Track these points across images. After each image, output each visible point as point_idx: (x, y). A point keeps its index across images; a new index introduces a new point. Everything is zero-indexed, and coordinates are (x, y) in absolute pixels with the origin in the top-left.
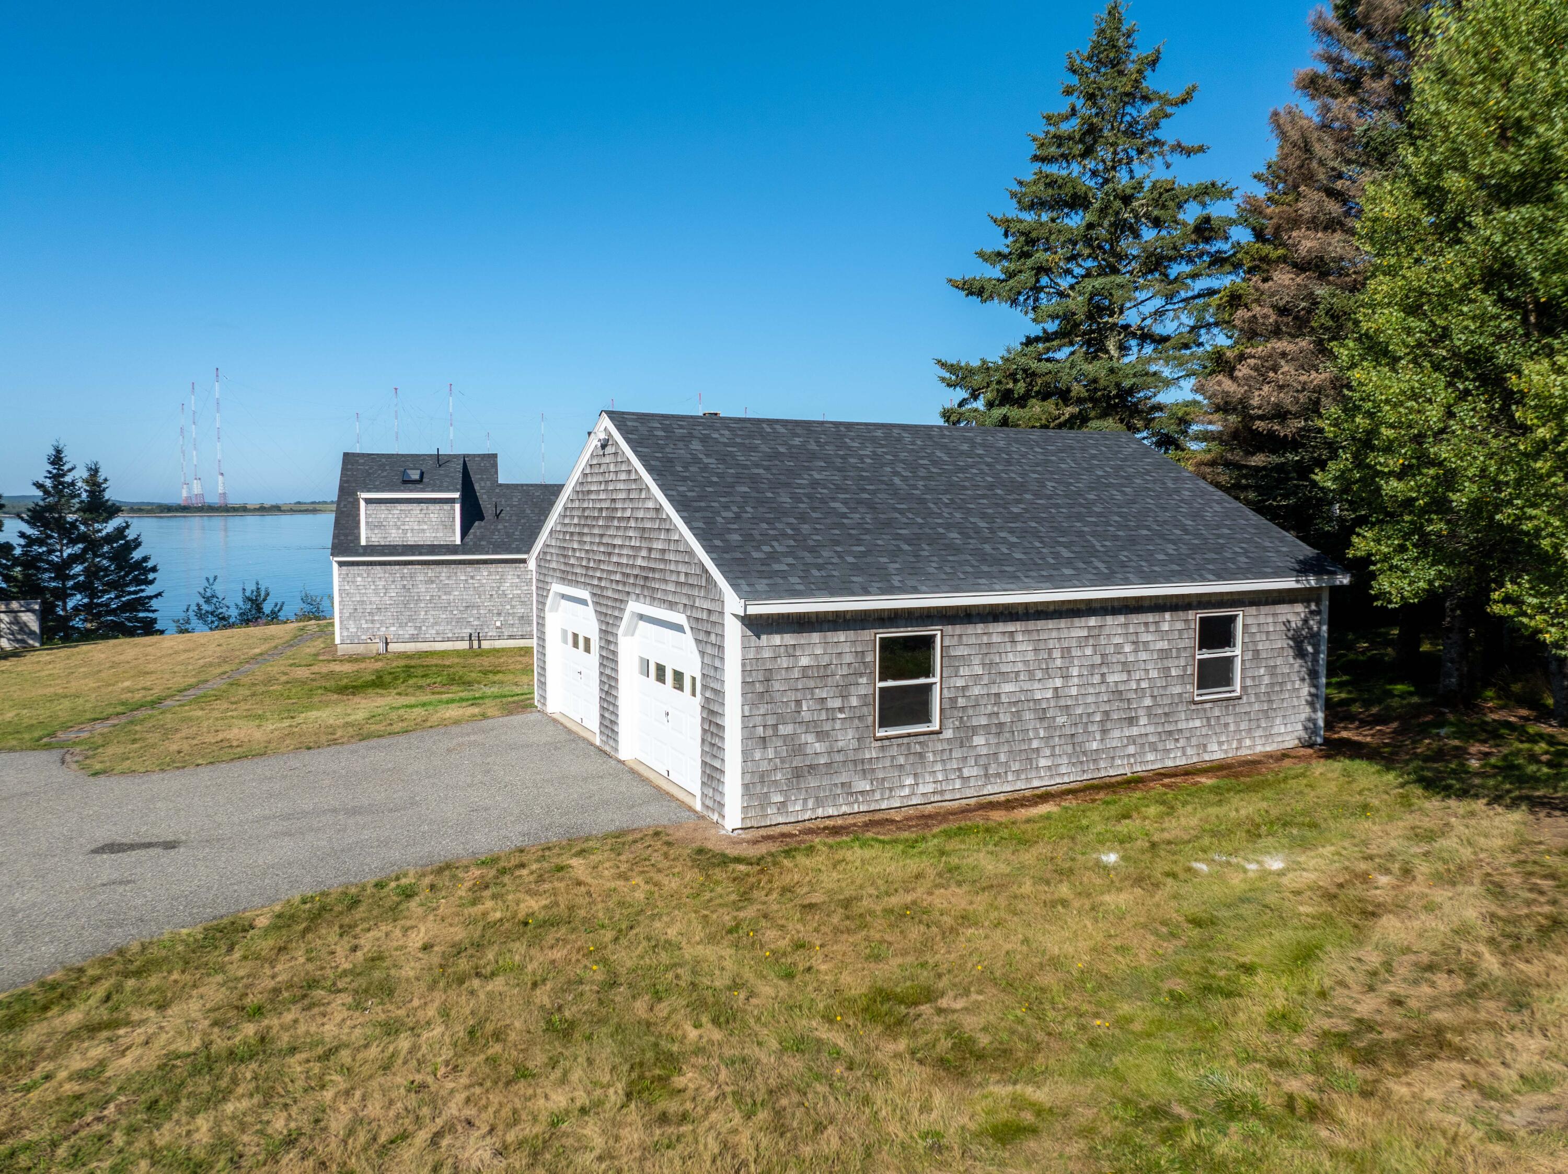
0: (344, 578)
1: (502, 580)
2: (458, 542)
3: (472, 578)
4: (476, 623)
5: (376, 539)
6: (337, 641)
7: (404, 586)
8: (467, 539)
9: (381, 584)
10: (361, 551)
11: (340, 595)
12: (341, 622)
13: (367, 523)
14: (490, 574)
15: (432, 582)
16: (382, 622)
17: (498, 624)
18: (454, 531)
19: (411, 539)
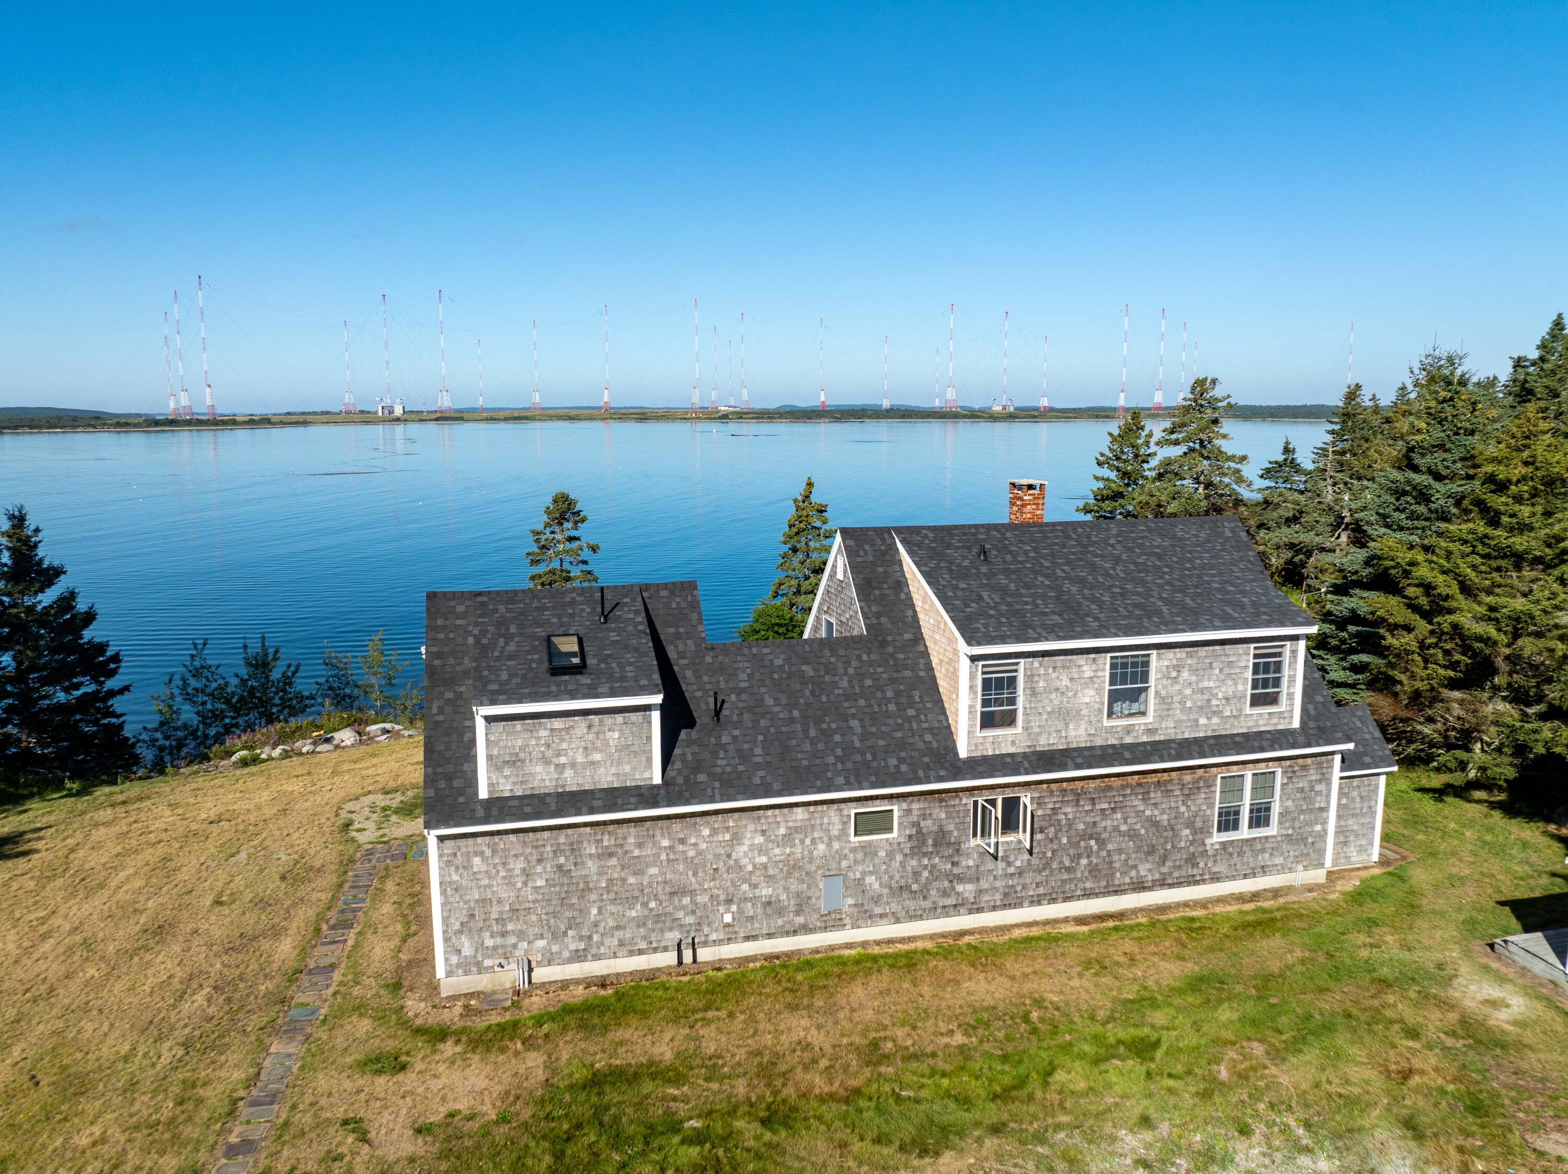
0: (447, 863)
1: (737, 838)
2: (657, 779)
3: (682, 841)
4: (690, 920)
5: (506, 788)
6: (440, 972)
7: (560, 867)
8: (671, 773)
9: (518, 865)
10: (480, 813)
11: (443, 892)
12: (446, 940)
13: (490, 758)
14: (714, 832)
15: (611, 855)
16: (521, 935)
17: (728, 918)
18: (649, 760)
19: (572, 781)
